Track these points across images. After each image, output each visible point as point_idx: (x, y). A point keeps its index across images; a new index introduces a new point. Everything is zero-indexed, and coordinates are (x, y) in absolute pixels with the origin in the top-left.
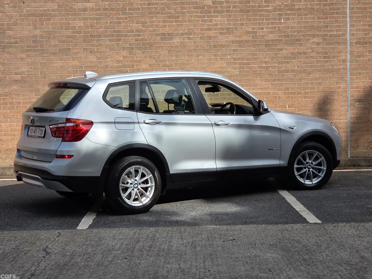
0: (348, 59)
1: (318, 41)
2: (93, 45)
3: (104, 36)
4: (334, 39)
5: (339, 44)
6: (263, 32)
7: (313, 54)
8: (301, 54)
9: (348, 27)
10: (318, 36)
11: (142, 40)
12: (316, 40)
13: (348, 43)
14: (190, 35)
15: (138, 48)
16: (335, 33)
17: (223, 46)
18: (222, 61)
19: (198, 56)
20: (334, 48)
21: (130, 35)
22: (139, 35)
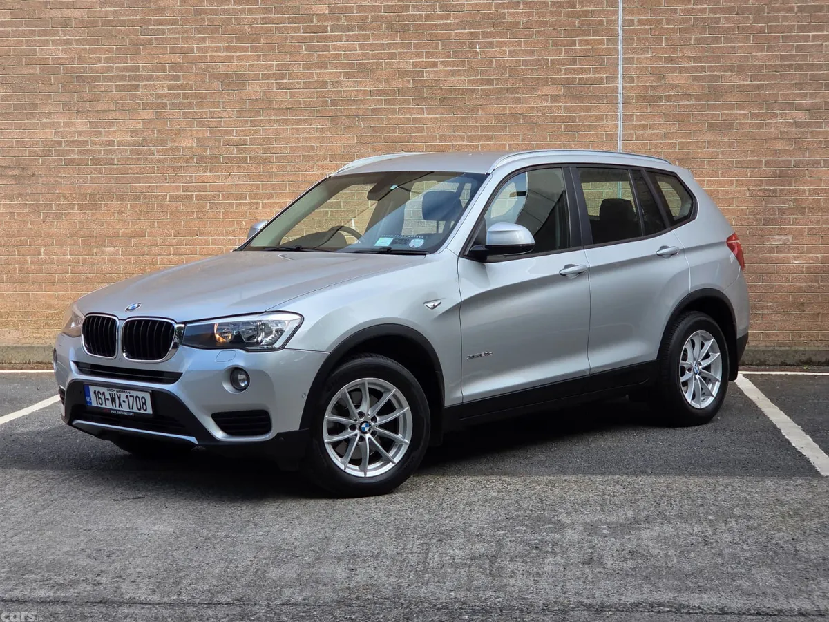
0: (620, 133)
1: (555, 94)
2: (81, 98)
3: (105, 77)
4: (588, 88)
5: (600, 99)
6: (436, 72)
7: (544, 122)
8: (516, 119)
9: (621, 62)
10: (554, 81)
11: (183, 87)
12: (548, 90)
13: (620, 97)
14: (283, 78)
15: (174, 105)
16: (591, 75)
17: (350, 102)
18: (348, 133)
19: (298, 123)
20: (588, 110)
21: (157, 79)
22: (177, 78)
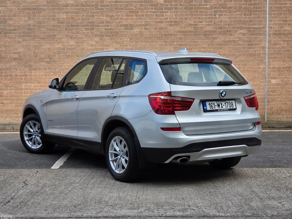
0: (267, 46)
1: (244, 32)
2: (72, 33)
3: (81, 25)
4: (256, 31)
5: (260, 34)
6: (202, 24)
7: (241, 42)
8: (230, 41)
9: (268, 21)
10: (244, 28)
11: (110, 29)
12: (243, 31)
13: (267, 34)
14: (147, 26)
15: (107, 36)
16: (257, 26)
17: (171, 35)
18: (170, 46)
19: (152, 42)
20: (256, 38)
21: (101, 26)
22: (108, 26)
